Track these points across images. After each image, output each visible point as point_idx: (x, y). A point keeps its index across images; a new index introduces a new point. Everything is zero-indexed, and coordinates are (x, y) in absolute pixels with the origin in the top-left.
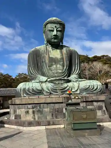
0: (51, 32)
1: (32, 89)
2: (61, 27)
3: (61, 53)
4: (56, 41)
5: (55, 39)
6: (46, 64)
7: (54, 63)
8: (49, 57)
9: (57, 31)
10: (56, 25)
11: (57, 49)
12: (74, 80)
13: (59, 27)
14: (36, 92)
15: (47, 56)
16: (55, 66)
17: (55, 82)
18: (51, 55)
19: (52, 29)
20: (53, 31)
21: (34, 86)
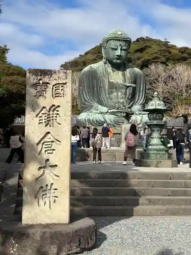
0: (115, 51)
1: (96, 120)
2: (127, 45)
3: (124, 75)
4: (118, 61)
5: (118, 59)
6: (105, 90)
7: (114, 90)
8: (109, 82)
9: (121, 50)
10: (121, 43)
11: (118, 70)
12: (137, 113)
13: (124, 45)
14: (100, 123)
15: (106, 81)
16: (115, 94)
17: (117, 114)
18: (111, 79)
19: (116, 47)
20: (116, 49)
21: (97, 117)
